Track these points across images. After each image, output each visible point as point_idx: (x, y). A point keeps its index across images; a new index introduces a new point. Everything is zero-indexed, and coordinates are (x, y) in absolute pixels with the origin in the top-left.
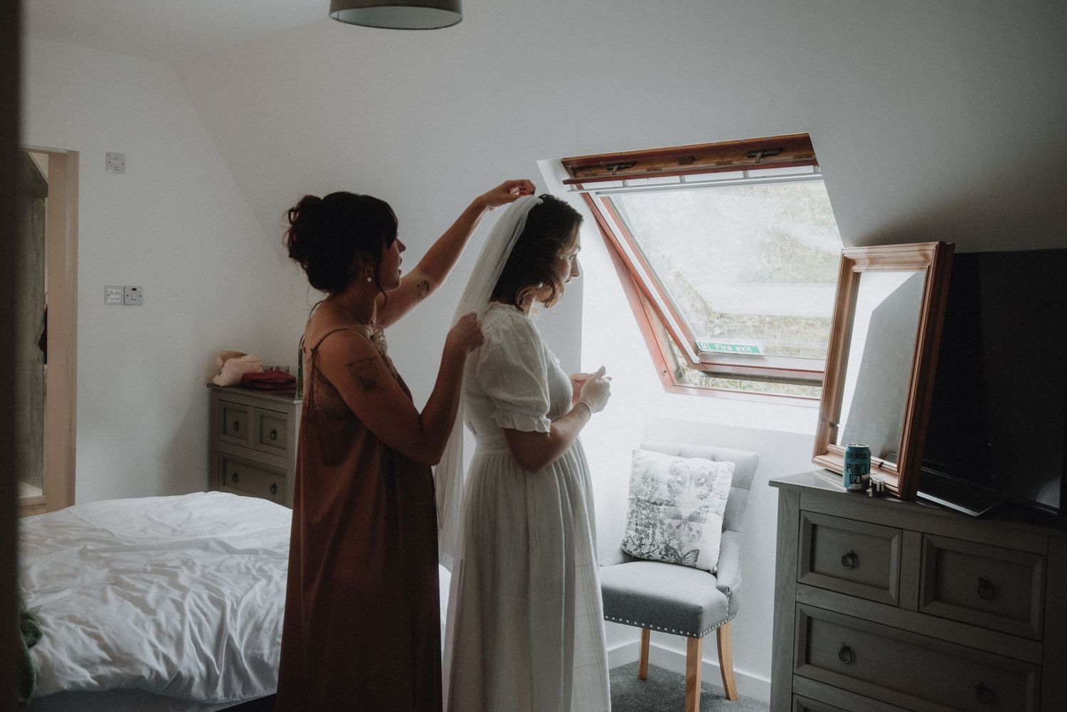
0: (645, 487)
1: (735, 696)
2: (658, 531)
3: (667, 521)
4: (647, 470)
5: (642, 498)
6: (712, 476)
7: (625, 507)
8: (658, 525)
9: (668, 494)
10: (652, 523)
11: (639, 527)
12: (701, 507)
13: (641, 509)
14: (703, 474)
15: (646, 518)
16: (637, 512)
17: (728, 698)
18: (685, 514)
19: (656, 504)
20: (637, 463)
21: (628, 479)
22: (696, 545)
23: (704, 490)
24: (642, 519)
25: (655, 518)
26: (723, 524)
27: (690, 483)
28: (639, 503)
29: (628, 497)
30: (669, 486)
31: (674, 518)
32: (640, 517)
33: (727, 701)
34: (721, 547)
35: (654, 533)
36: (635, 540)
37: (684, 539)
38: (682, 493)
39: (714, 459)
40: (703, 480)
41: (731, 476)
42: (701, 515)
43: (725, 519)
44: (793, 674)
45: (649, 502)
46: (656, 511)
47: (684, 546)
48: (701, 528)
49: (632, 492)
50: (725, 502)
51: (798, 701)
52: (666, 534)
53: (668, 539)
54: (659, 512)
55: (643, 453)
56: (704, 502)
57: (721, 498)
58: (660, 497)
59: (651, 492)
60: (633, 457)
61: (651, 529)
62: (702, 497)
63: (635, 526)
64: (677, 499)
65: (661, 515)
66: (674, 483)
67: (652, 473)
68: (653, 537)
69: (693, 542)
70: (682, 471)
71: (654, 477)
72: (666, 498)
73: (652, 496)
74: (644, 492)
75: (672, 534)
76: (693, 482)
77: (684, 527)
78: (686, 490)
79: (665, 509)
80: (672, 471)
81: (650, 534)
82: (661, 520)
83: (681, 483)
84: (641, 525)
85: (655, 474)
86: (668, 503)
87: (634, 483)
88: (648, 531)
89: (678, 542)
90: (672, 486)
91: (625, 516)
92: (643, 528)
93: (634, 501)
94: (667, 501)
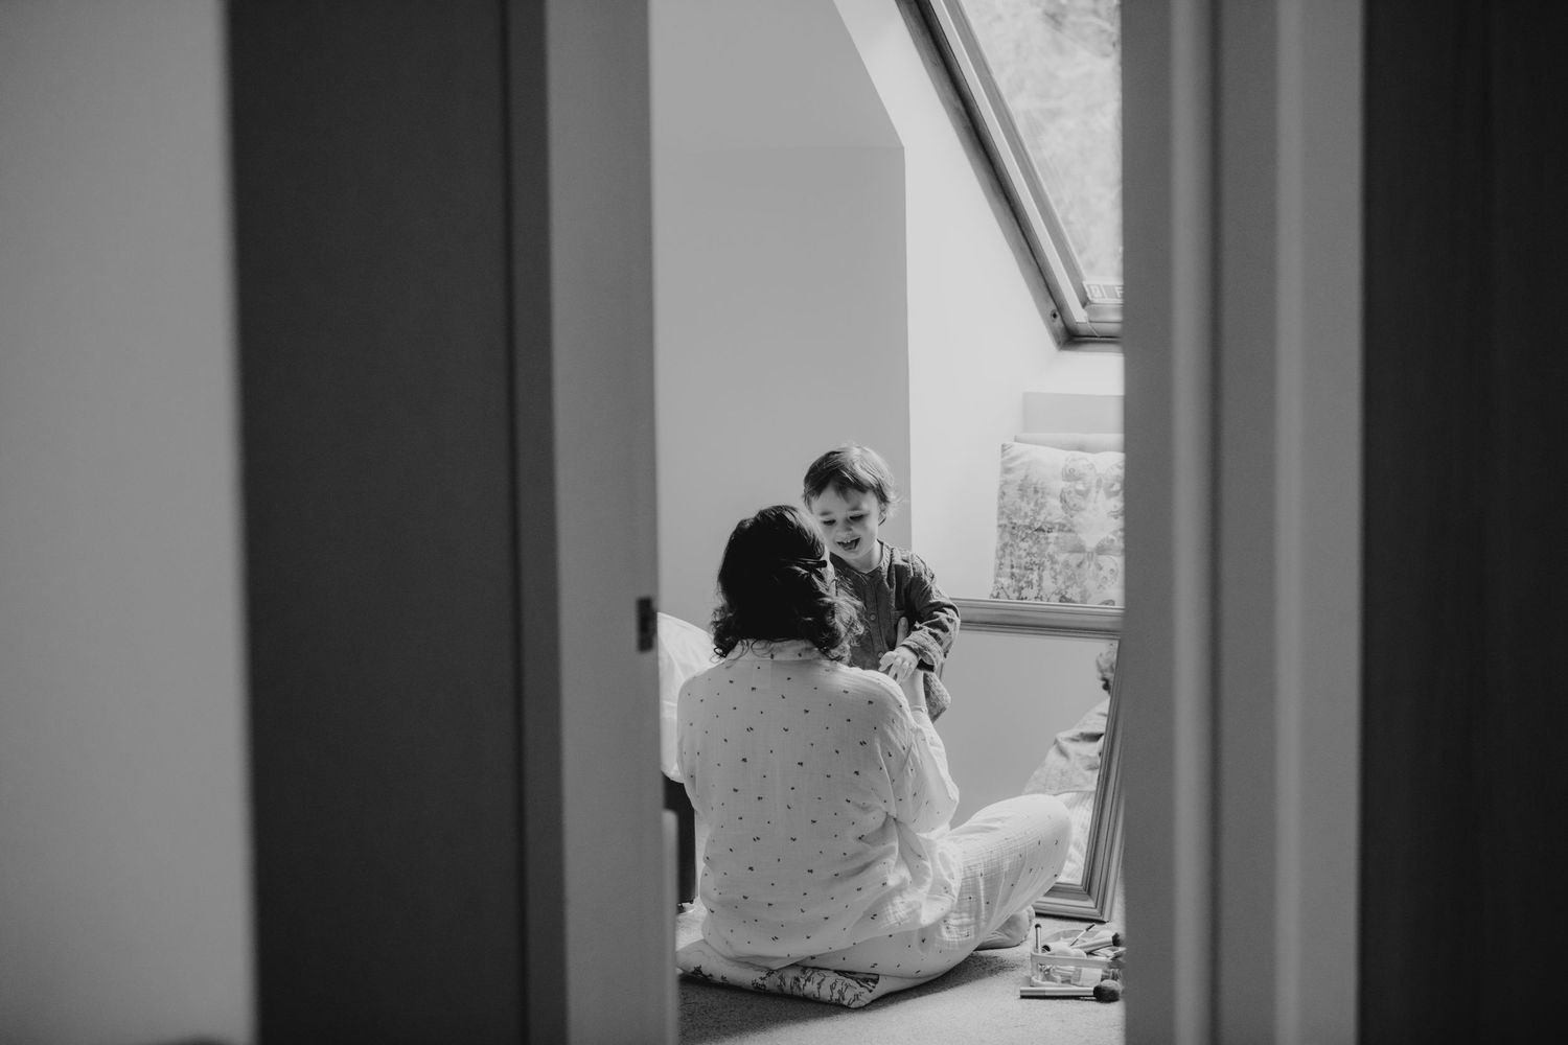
2: (1047, 574)
3: (1062, 557)
4: (1026, 477)
5: (1020, 522)
7: (992, 539)
8: (1048, 564)
9: (1061, 512)
10: (1037, 562)
11: (1015, 570)
13: (1018, 541)
15: (1028, 554)
16: (1012, 545)
18: (1090, 543)
19: (1044, 531)
20: (1010, 465)
21: (995, 493)
22: (1111, 593)
23: (1119, 503)
24: (1020, 557)
25: (1041, 554)
27: (1097, 492)
28: (1015, 532)
29: (996, 523)
30: (1063, 500)
31: (1073, 552)
35: (1041, 578)
36: (1010, 592)
37: (1090, 584)
38: (1083, 509)
40: (1117, 487)
45: (1030, 528)
46: (1043, 542)
47: (1090, 596)
49: (1002, 513)
52: (1060, 579)
53: (1063, 587)
54: (1048, 544)
55: (1018, 448)
58: (1049, 519)
59: (1034, 511)
60: (1002, 457)
61: (1036, 573)
62: (1118, 514)
63: (1008, 570)
64: (1077, 519)
65: (1051, 549)
66: (1072, 495)
67: (1034, 480)
68: (1039, 585)
69: (1104, 588)
70: (1084, 474)
71: (1039, 486)
72: (1057, 521)
73: (1035, 519)
74: (1022, 514)
75: (1070, 578)
76: (1102, 491)
77: (1089, 566)
78: (1091, 506)
79: (1057, 538)
80: (1067, 476)
81: (1034, 581)
82: (1051, 558)
83: (1082, 495)
84: (1020, 568)
85: (1040, 482)
86: (1062, 528)
87: (1006, 499)
88: (1031, 576)
89: (1079, 590)
90: (1068, 500)
91: (993, 555)
92: (1023, 572)
93: (1007, 529)
94: (1060, 524)
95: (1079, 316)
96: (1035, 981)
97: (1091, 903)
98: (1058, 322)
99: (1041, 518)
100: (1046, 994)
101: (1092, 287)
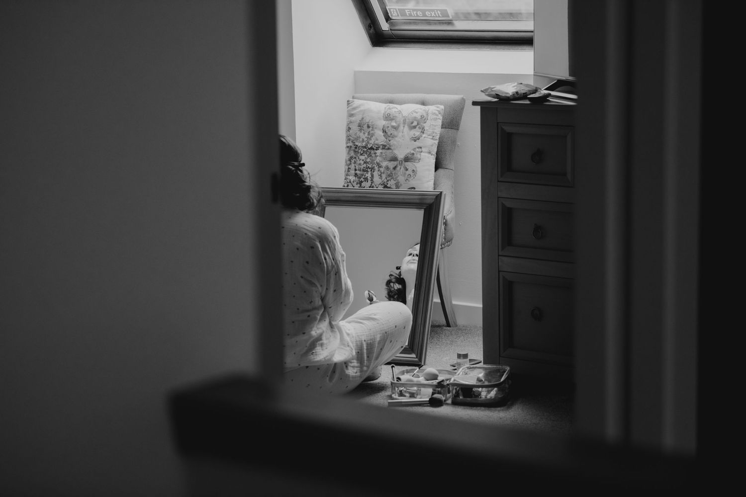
0: (361, 134)
1: (454, 322)
2: (376, 174)
3: (384, 164)
4: (363, 118)
5: (359, 144)
6: (424, 119)
7: (342, 155)
8: (376, 168)
9: (383, 138)
10: (370, 167)
11: (358, 172)
12: (415, 148)
13: (359, 155)
14: (415, 117)
15: (365, 163)
16: (355, 158)
17: (448, 325)
18: (401, 156)
19: (374, 149)
20: (352, 112)
21: (344, 128)
22: (413, 183)
23: (417, 132)
24: (360, 164)
25: (372, 162)
26: (436, 162)
27: (404, 127)
28: (357, 150)
29: (345, 145)
30: (384, 131)
31: (391, 161)
32: (358, 162)
33: (448, 328)
34: (434, 184)
35: (372, 176)
36: (355, 184)
37: (401, 179)
38: (396, 137)
39: (423, 104)
40: (415, 123)
41: (441, 118)
42: (415, 155)
43: (437, 159)
44: (499, 255)
45: (366, 148)
46: (373, 155)
47: (401, 185)
48: (416, 167)
49: (349, 140)
50: (437, 142)
51: (504, 277)
52: (384, 176)
53: (385, 181)
54: (376, 156)
55: (357, 102)
56: (418, 144)
57: (432, 139)
58: (376, 142)
59: (368, 138)
60: (348, 108)
61: (369, 173)
62: (415, 139)
63: (353, 172)
64: (392, 142)
65: (378, 159)
66: (389, 128)
67: (367, 121)
68: (372, 180)
69: (409, 181)
70: (396, 117)
71: (370, 124)
72: (382, 143)
73: (368, 142)
74: (361, 140)
75: (389, 176)
76: (406, 126)
77: (400, 168)
78: (400, 134)
79: (381, 153)
80: (386, 118)
81: (369, 178)
82: (378, 164)
83: (395, 128)
84: (360, 170)
85: (371, 121)
86: (384, 147)
87: (351, 131)
88: (367, 175)
89: (395, 182)
90: (387, 132)
91: (344, 163)
92: (362, 173)
93: (352, 149)
94: (383, 145)
95: (385, 26)
96: (395, 397)
97: (414, 356)
98: (372, 31)
99: (372, 142)
100: (403, 404)
101: (392, 10)
